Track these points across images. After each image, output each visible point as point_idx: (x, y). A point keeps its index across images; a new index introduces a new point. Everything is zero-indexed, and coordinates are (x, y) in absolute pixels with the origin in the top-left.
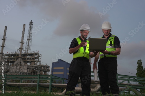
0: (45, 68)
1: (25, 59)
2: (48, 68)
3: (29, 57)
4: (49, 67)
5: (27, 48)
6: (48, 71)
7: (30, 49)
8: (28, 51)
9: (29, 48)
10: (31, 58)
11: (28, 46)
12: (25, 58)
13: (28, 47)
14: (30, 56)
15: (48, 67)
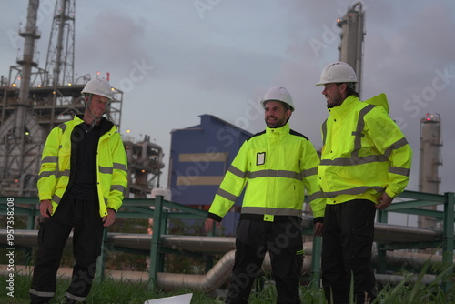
0: (140, 155)
1: (46, 113)
2: (152, 157)
3: (65, 101)
4: (160, 149)
5: (55, 58)
6: (156, 168)
7: (69, 61)
8: (57, 71)
9: (62, 59)
10: (72, 107)
11: (60, 48)
12: (47, 106)
13: (59, 56)
14: (70, 99)
15: (153, 150)
